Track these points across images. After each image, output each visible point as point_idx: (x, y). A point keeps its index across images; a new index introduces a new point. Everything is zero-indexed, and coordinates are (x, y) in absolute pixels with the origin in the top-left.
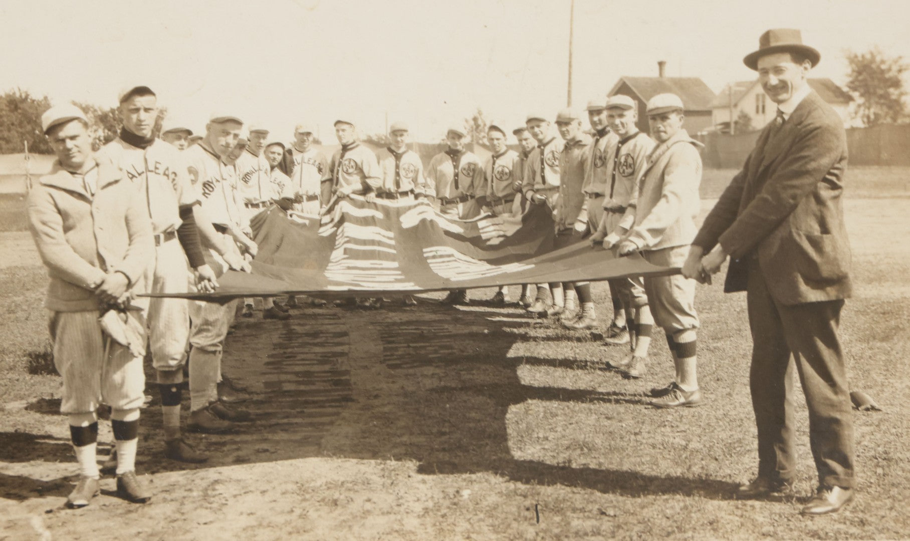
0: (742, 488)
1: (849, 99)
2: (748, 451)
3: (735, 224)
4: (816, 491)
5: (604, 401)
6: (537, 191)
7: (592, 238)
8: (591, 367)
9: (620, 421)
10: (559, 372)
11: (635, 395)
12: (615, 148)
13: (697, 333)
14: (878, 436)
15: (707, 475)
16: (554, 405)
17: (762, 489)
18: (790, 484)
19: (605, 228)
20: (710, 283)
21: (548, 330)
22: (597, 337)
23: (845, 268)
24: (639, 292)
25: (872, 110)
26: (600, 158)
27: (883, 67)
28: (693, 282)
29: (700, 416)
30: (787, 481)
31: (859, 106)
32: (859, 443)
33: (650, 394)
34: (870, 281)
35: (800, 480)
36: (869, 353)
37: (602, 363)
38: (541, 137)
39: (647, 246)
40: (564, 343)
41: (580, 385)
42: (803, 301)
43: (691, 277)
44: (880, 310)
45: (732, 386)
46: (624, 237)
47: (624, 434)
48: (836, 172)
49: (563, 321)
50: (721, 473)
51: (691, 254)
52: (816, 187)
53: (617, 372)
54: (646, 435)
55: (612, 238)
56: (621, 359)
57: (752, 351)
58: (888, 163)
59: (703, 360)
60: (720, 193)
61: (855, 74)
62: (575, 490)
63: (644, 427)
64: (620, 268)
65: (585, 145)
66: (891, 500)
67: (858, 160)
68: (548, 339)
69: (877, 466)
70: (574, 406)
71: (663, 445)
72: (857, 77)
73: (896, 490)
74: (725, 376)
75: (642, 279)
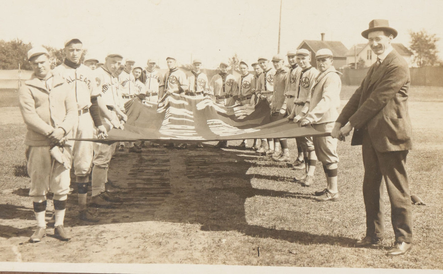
0: (358, 242)
1: (411, 54)
2: (362, 223)
3: (357, 112)
4: (394, 244)
5: (292, 197)
6: (263, 93)
7: (288, 117)
8: (286, 180)
9: (300, 207)
10: (271, 182)
11: (307, 195)
12: (300, 74)
13: (338, 165)
14: (424, 217)
15: (341, 235)
16: (268, 198)
17: (368, 242)
18: (382, 240)
19: (294, 112)
20: (344, 141)
21: (266, 162)
22: (289, 166)
23: (409, 135)
24: (310, 144)
25: (422, 59)
26: (293, 79)
27: (427, 39)
28: (336, 140)
29: (339, 206)
30: (380, 238)
31: (416, 57)
32: (415, 221)
33: (314, 194)
34: (421, 142)
35: (386, 239)
36: (420, 177)
37: (292, 178)
38: (265, 68)
39: (315, 122)
40: (273, 168)
41: (281, 189)
42: (389, 150)
43: (335, 138)
44: (425, 156)
45: (354, 191)
46: (303, 117)
47: (302, 214)
48: (405, 88)
49: (273, 157)
50: (348, 234)
51: (336, 126)
52: (395, 95)
53: (299, 183)
54: (312, 215)
55: (298, 118)
56: (301, 177)
57: (364, 174)
58: (429, 85)
59: (340, 178)
60: (350, 97)
61: (414, 42)
62: (277, 240)
63: (311, 210)
64: (301, 132)
65: (286, 72)
66: (429, 249)
67: (415, 83)
68: (266, 166)
69: (423, 232)
70: (278, 199)
71: (320, 219)
72: (415, 43)
73: (432, 244)
74: (351, 186)
75: (312, 138)
